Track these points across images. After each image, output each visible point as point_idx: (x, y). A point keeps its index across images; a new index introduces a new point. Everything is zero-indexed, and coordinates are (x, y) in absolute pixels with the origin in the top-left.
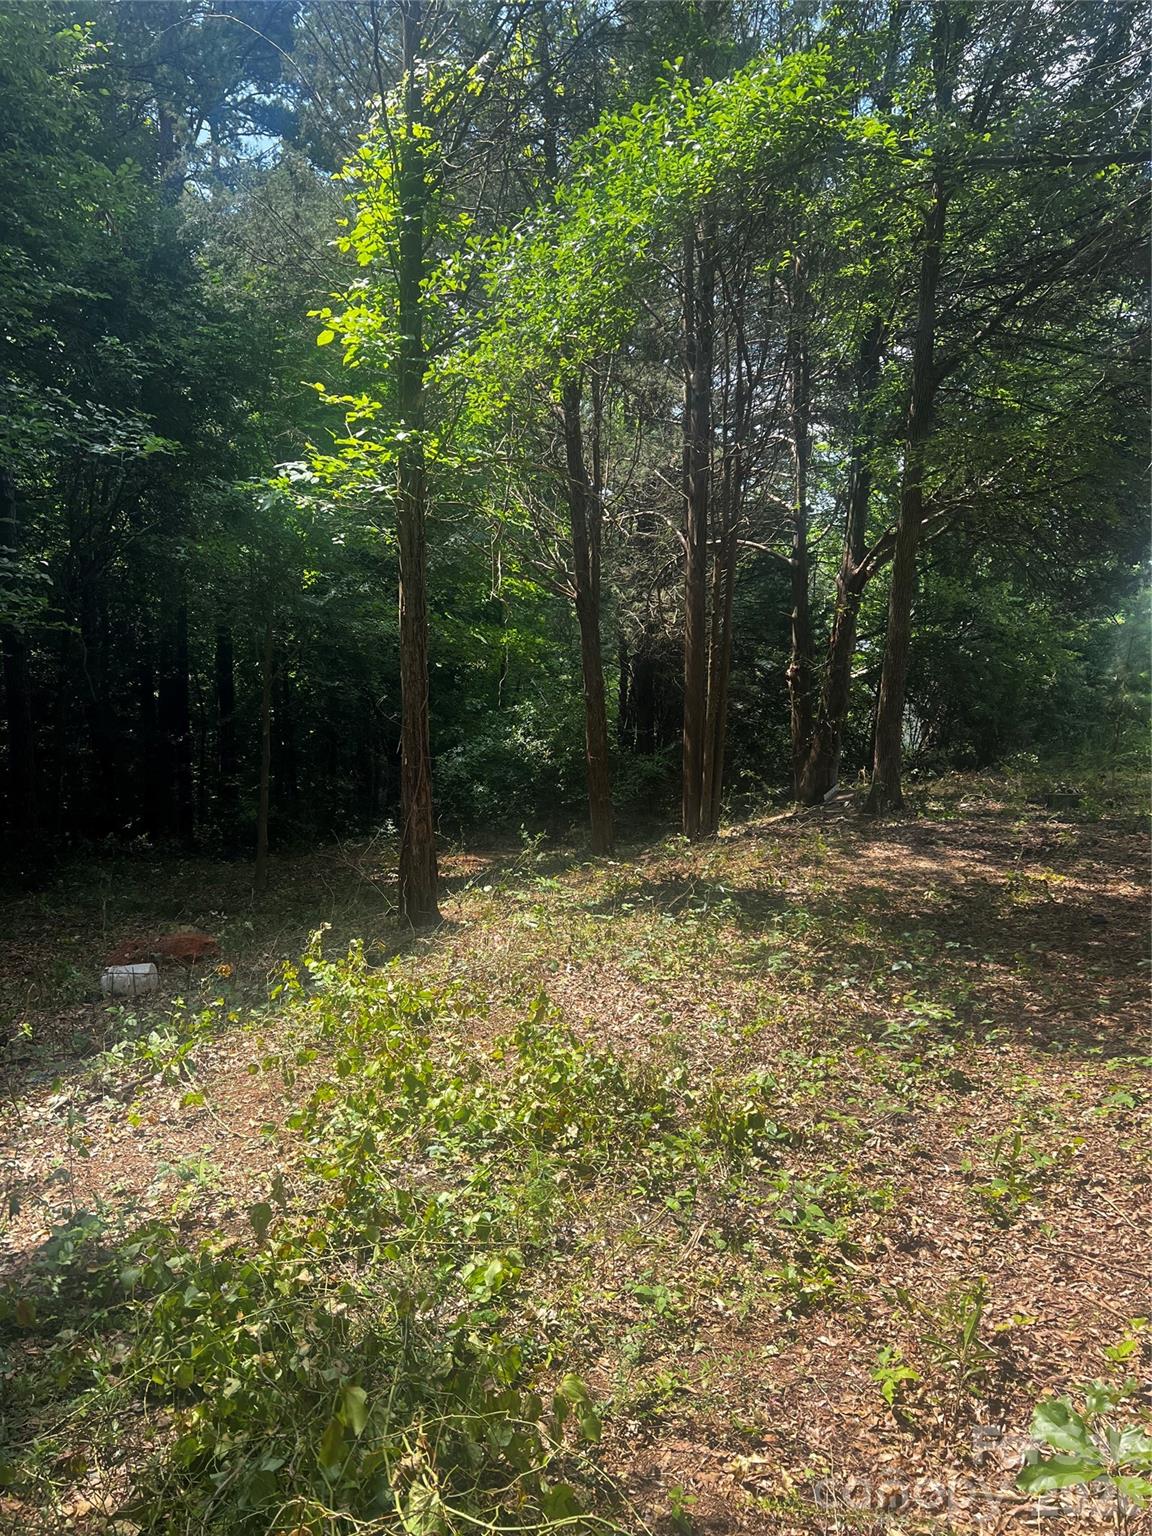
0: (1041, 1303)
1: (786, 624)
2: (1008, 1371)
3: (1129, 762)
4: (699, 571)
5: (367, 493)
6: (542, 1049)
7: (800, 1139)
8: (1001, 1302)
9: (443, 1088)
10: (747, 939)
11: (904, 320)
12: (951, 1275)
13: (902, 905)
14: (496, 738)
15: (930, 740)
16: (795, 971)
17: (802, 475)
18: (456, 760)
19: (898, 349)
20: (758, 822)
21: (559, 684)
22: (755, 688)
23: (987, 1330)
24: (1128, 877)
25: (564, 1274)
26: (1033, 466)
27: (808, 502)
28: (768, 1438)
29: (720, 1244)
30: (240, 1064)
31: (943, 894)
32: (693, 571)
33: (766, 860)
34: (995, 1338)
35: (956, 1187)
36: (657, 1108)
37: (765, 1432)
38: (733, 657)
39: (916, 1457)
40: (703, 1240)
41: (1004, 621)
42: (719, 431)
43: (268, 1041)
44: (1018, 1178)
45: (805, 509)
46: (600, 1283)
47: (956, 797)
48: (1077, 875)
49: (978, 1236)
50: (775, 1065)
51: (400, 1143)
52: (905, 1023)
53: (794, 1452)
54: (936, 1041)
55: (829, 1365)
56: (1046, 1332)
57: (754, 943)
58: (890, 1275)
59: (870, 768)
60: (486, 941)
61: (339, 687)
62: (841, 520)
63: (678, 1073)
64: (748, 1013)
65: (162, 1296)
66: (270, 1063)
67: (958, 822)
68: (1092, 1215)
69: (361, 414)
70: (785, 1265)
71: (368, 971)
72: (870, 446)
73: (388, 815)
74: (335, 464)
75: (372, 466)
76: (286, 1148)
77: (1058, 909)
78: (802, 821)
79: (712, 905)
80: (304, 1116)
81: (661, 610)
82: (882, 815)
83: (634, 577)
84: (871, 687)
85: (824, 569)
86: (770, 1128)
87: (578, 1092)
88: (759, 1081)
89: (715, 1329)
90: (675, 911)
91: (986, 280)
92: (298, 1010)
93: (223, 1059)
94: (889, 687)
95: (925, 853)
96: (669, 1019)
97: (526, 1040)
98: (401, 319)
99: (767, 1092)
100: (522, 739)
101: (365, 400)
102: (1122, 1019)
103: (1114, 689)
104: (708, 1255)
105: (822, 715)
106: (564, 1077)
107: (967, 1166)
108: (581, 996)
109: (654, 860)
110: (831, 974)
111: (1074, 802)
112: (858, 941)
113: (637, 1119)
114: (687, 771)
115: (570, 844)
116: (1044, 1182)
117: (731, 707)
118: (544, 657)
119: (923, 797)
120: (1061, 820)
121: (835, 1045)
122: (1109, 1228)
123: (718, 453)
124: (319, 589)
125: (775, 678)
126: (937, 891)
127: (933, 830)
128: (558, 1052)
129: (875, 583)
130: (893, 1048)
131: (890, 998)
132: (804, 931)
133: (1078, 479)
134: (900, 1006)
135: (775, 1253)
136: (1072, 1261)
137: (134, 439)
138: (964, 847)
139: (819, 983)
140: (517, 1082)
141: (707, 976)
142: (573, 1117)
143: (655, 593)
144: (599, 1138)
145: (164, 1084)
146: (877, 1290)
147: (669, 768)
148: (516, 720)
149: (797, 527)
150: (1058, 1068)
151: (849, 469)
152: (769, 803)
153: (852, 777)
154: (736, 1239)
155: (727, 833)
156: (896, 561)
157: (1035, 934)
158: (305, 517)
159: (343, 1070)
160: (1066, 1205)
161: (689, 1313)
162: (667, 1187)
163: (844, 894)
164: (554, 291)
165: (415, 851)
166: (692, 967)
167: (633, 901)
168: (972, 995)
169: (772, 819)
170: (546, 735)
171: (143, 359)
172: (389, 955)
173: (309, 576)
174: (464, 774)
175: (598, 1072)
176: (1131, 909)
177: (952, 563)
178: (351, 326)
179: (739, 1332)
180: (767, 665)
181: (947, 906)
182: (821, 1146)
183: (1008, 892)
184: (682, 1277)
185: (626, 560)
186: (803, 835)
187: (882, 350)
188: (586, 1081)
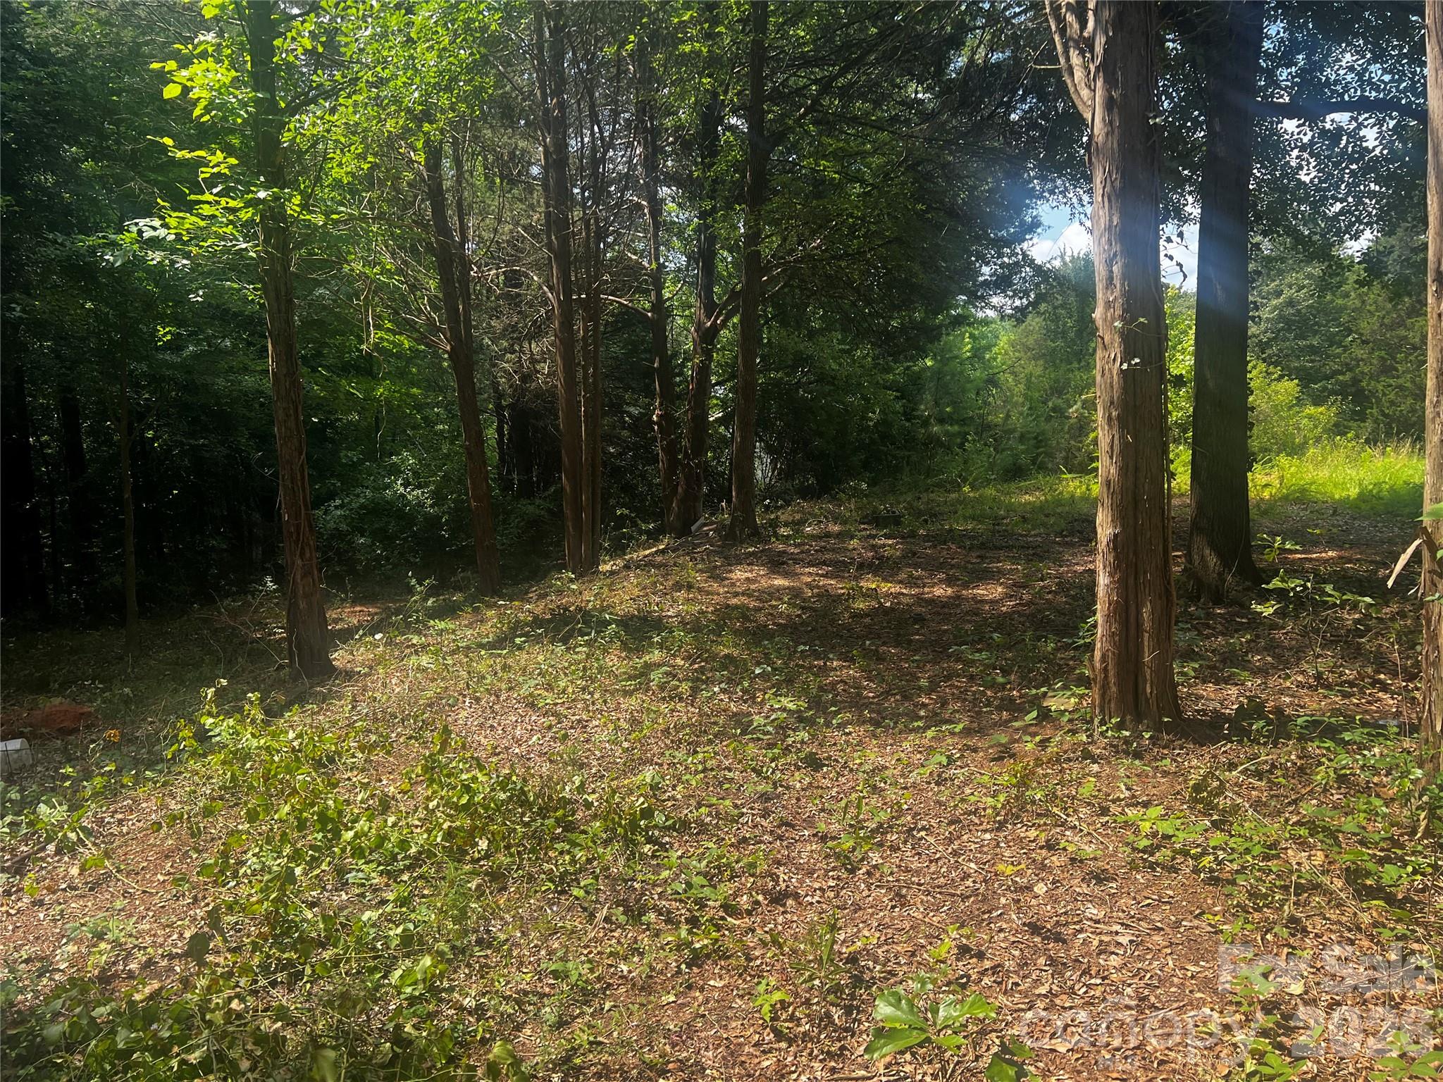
0: (881, 926)
1: (649, 373)
2: (857, 981)
3: (940, 485)
4: (567, 324)
5: (226, 250)
6: (449, 776)
7: (685, 824)
8: (851, 930)
9: (355, 821)
10: (630, 659)
11: (738, 94)
12: (812, 916)
13: (761, 618)
14: (375, 489)
15: (779, 474)
16: (675, 683)
17: (656, 235)
18: (335, 514)
19: (733, 121)
20: (635, 555)
21: (435, 434)
22: (625, 433)
23: (841, 953)
24: (941, 581)
25: (486, 965)
26: (853, 229)
27: (662, 260)
28: (671, 1066)
29: (622, 919)
30: (141, 824)
31: (795, 606)
32: (561, 324)
33: (644, 588)
34: (847, 958)
35: (814, 847)
36: (560, 813)
37: (669, 1062)
38: (603, 405)
39: (790, 1059)
40: (607, 920)
41: (835, 366)
42: (576, 191)
43: (168, 800)
44: (862, 833)
45: (661, 267)
46: (518, 969)
47: (802, 522)
48: (901, 582)
49: (832, 883)
50: (661, 765)
51: (318, 876)
52: (767, 717)
53: (693, 1073)
54: (794, 730)
55: (718, 1001)
56: (886, 947)
57: (639, 662)
58: (764, 923)
59: (729, 502)
60: (385, 685)
61: (203, 445)
62: (692, 277)
63: (577, 780)
64: (635, 722)
65: (94, 1042)
66: (174, 818)
67: (804, 544)
68: (919, 854)
69: (216, 170)
70: (678, 928)
71: (266, 723)
72: (714, 209)
73: (266, 572)
74: (191, 220)
75: (231, 222)
76: (200, 896)
77: (887, 611)
78: (673, 551)
79: (598, 632)
80: (216, 864)
81: (533, 361)
82: (742, 542)
83: (505, 329)
84: (727, 428)
85: (680, 321)
86: (659, 818)
87: (486, 808)
88: (648, 780)
89: (622, 990)
90: (565, 641)
91: (807, 62)
92: (198, 766)
93: (120, 822)
94: (741, 429)
95: (779, 573)
96: (566, 736)
97: (432, 769)
98: (252, 74)
99: (654, 787)
100: (402, 490)
101: (220, 156)
102: (939, 697)
103: (926, 423)
104: (612, 931)
105: (686, 455)
106: (471, 798)
107: (822, 827)
108: (481, 726)
109: (542, 597)
110: (704, 682)
111: (896, 521)
112: (726, 651)
113: (542, 824)
114: (567, 511)
115: (458, 588)
116: (882, 834)
117: (605, 452)
118: (419, 407)
119: (774, 524)
120: (887, 537)
121: (710, 742)
122: (931, 862)
123: (577, 214)
124: (175, 345)
125: (641, 424)
126: (789, 604)
127: (784, 552)
128: (464, 777)
129: (724, 333)
130: (759, 739)
131: (754, 697)
132: (680, 647)
133: (889, 242)
134: (763, 702)
135: (667, 921)
136: (904, 891)
138: (811, 564)
139: (695, 691)
140: (426, 808)
141: (597, 696)
142: (483, 832)
143: (526, 345)
144: (508, 847)
145: (59, 852)
146: (754, 937)
147: (549, 511)
148: (395, 471)
149: (654, 284)
150: (890, 741)
151: (698, 230)
152: (644, 537)
153: (715, 510)
154: (635, 913)
155: (608, 567)
156: (742, 315)
157: (870, 633)
158: (157, 273)
159: (252, 817)
160: (899, 849)
161: (599, 979)
162: (572, 880)
163: (712, 613)
164: (412, 57)
165: (302, 605)
166: (584, 689)
167: (526, 635)
168: (821, 688)
169: (647, 552)
170: (426, 485)
172: (288, 706)
173: (164, 333)
174: (344, 527)
175: (504, 790)
176: (943, 607)
177: (790, 317)
178: (199, 81)
179: (642, 989)
180: (635, 411)
181: (799, 616)
182: (703, 828)
183: (847, 600)
184: (590, 952)
185: (496, 313)
186: (675, 565)
187: (720, 120)
188: (492, 799)
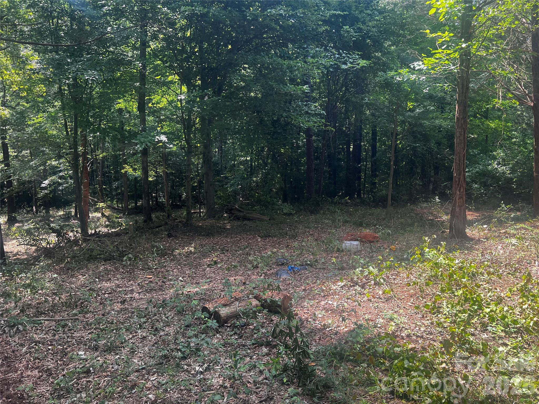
5: (446, 70)
30: (401, 282)
65: (397, 361)
66: (415, 283)
73: (436, 195)
74: (432, 60)
75: (447, 59)
80: (431, 305)
92: (421, 265)
101: (447, 33)
124: (413, 109)
137: (355, 62)
145: (375, 284)
165: (457, 210)
171: (356, 32)
173: (410, 105)
178: (443, 5)
